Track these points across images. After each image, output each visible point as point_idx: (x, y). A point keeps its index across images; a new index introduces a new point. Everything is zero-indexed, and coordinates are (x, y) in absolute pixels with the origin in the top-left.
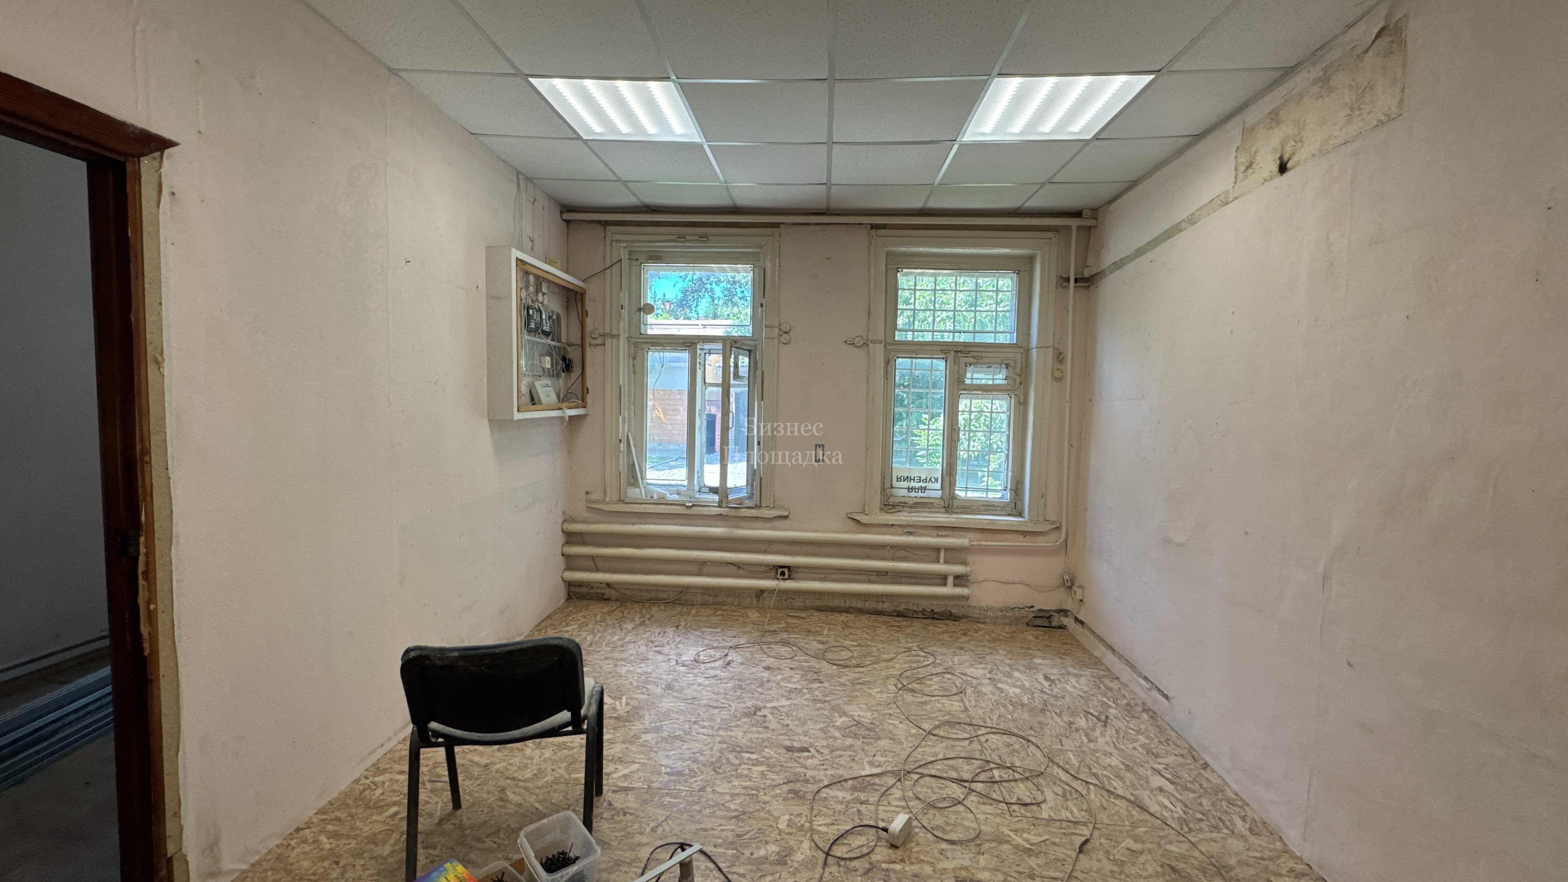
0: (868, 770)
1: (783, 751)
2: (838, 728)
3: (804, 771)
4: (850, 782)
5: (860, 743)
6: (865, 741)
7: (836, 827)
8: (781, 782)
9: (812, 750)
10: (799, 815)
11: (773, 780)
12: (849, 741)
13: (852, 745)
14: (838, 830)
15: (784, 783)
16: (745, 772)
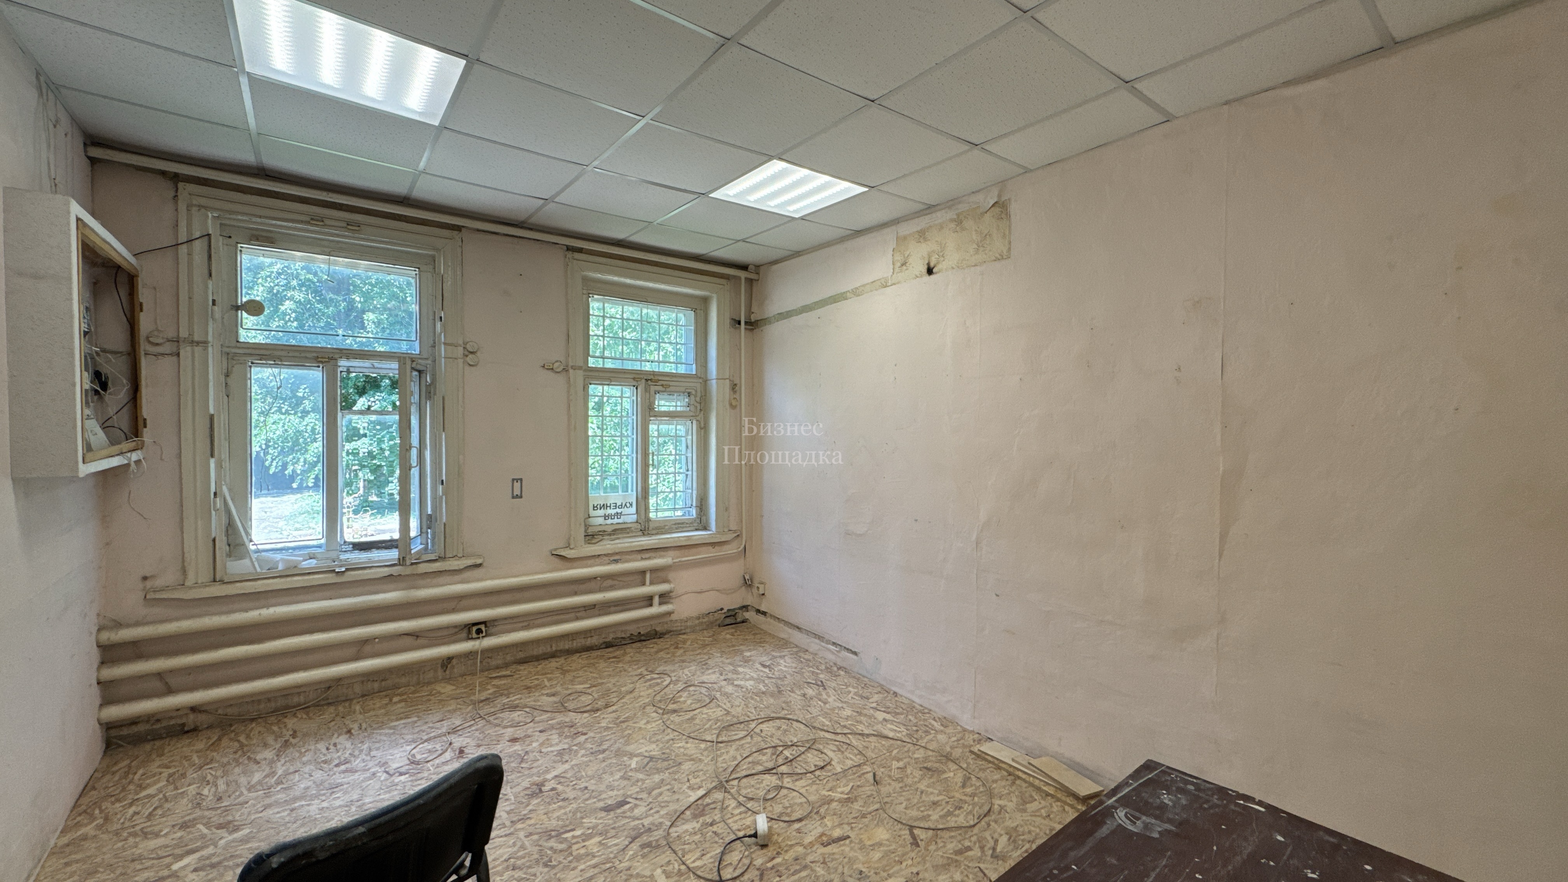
0: (694, 796)
1: (603, 814)
2: (635, 770)
3: (640, 822)
4: (688, 813)
5: (667, 774)
6: (670, 771)
7: (709, 855)
8: (627, 843)
9: (629, 800)
10: (669, 863)
11: (616, 845)
12: (657, 778)
13: (663, 780)
14: (711, 857)
15: (630, 843)
16: (582, 851)
